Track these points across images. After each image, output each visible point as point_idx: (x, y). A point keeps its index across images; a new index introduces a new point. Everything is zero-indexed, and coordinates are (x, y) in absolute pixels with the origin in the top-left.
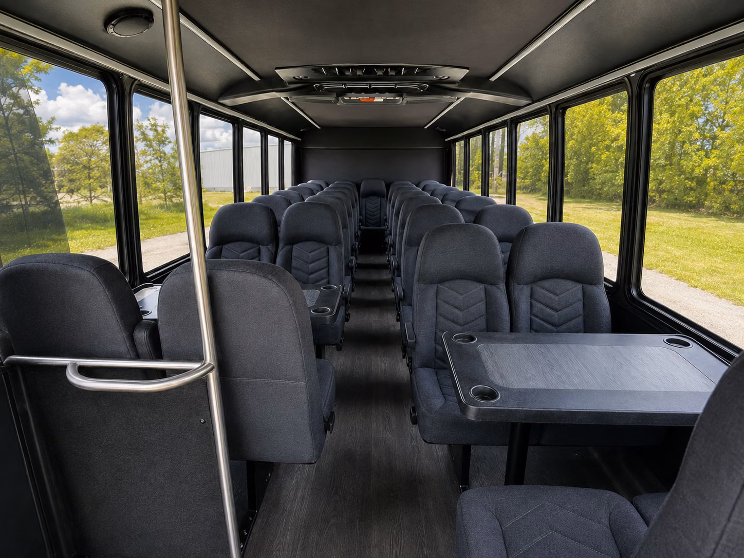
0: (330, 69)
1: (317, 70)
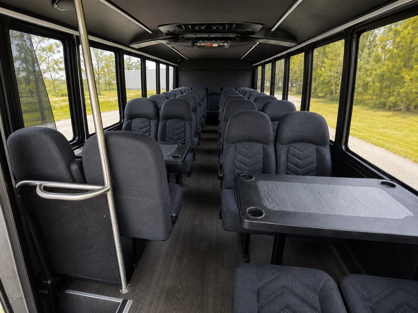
0: (186, 25)
1: (179, 26)
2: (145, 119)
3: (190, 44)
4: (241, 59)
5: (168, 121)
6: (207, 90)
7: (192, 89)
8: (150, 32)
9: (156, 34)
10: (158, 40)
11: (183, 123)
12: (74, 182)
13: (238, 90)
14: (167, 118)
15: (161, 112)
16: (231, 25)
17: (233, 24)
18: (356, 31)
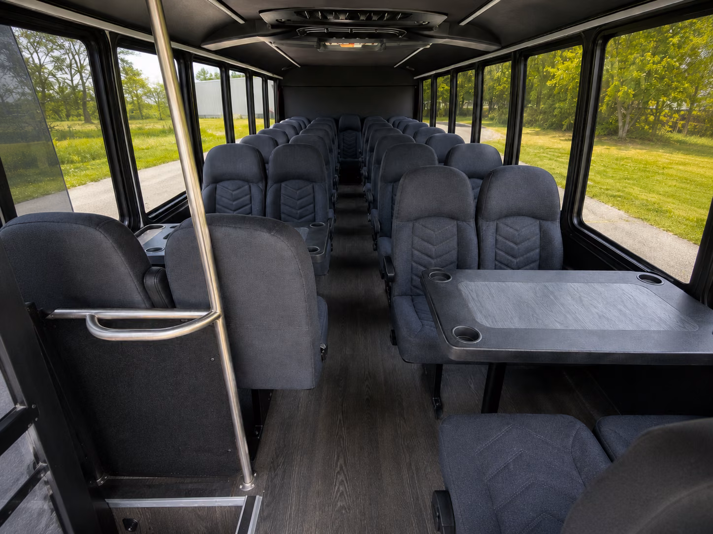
0: (312, 12)
1: (299, 12)
2: (240, 183)
3: (315, 44)
4: (395, 67)
5: (283, 184)
6: (337, 121)
7: (310, 122)
8: (241, 22)
9: (253, 25)
10: (257, 37)
11: (310, 186)
12: (153, 306)
13: (392, 120)
14: (282, 179)
15: (270, 168)
16: (394, 15)
17: (398, 13)
18: (602, 34)
